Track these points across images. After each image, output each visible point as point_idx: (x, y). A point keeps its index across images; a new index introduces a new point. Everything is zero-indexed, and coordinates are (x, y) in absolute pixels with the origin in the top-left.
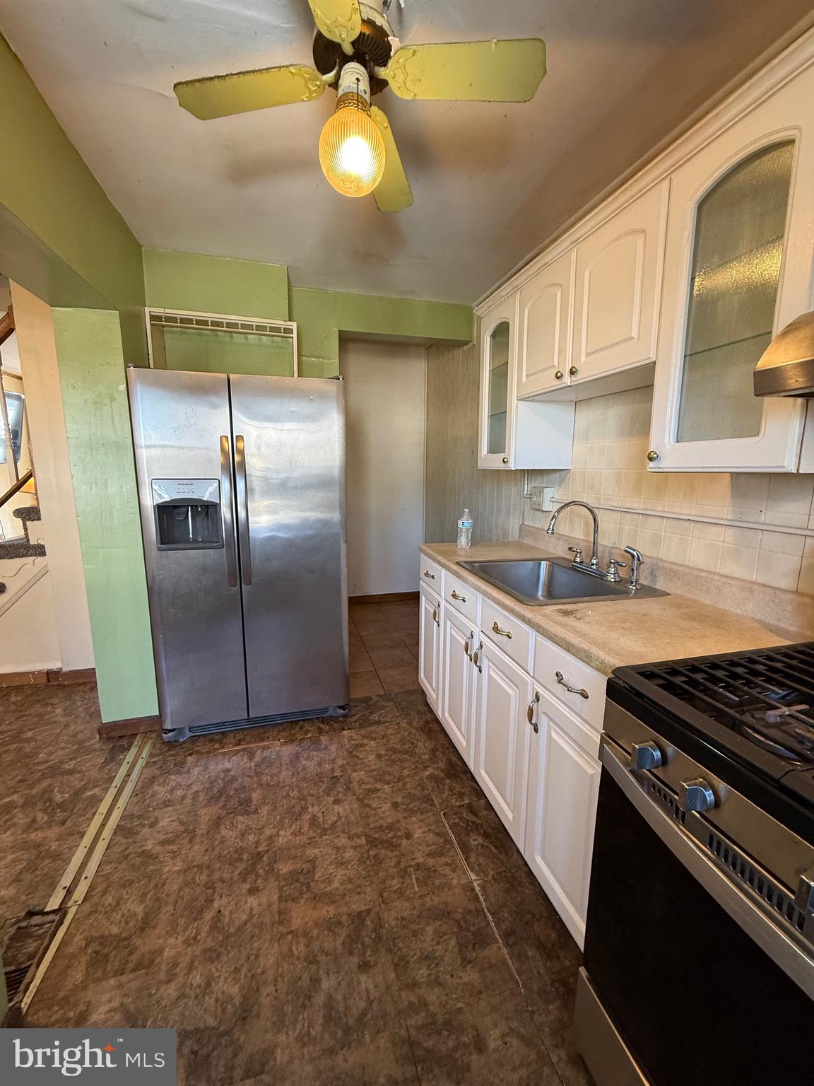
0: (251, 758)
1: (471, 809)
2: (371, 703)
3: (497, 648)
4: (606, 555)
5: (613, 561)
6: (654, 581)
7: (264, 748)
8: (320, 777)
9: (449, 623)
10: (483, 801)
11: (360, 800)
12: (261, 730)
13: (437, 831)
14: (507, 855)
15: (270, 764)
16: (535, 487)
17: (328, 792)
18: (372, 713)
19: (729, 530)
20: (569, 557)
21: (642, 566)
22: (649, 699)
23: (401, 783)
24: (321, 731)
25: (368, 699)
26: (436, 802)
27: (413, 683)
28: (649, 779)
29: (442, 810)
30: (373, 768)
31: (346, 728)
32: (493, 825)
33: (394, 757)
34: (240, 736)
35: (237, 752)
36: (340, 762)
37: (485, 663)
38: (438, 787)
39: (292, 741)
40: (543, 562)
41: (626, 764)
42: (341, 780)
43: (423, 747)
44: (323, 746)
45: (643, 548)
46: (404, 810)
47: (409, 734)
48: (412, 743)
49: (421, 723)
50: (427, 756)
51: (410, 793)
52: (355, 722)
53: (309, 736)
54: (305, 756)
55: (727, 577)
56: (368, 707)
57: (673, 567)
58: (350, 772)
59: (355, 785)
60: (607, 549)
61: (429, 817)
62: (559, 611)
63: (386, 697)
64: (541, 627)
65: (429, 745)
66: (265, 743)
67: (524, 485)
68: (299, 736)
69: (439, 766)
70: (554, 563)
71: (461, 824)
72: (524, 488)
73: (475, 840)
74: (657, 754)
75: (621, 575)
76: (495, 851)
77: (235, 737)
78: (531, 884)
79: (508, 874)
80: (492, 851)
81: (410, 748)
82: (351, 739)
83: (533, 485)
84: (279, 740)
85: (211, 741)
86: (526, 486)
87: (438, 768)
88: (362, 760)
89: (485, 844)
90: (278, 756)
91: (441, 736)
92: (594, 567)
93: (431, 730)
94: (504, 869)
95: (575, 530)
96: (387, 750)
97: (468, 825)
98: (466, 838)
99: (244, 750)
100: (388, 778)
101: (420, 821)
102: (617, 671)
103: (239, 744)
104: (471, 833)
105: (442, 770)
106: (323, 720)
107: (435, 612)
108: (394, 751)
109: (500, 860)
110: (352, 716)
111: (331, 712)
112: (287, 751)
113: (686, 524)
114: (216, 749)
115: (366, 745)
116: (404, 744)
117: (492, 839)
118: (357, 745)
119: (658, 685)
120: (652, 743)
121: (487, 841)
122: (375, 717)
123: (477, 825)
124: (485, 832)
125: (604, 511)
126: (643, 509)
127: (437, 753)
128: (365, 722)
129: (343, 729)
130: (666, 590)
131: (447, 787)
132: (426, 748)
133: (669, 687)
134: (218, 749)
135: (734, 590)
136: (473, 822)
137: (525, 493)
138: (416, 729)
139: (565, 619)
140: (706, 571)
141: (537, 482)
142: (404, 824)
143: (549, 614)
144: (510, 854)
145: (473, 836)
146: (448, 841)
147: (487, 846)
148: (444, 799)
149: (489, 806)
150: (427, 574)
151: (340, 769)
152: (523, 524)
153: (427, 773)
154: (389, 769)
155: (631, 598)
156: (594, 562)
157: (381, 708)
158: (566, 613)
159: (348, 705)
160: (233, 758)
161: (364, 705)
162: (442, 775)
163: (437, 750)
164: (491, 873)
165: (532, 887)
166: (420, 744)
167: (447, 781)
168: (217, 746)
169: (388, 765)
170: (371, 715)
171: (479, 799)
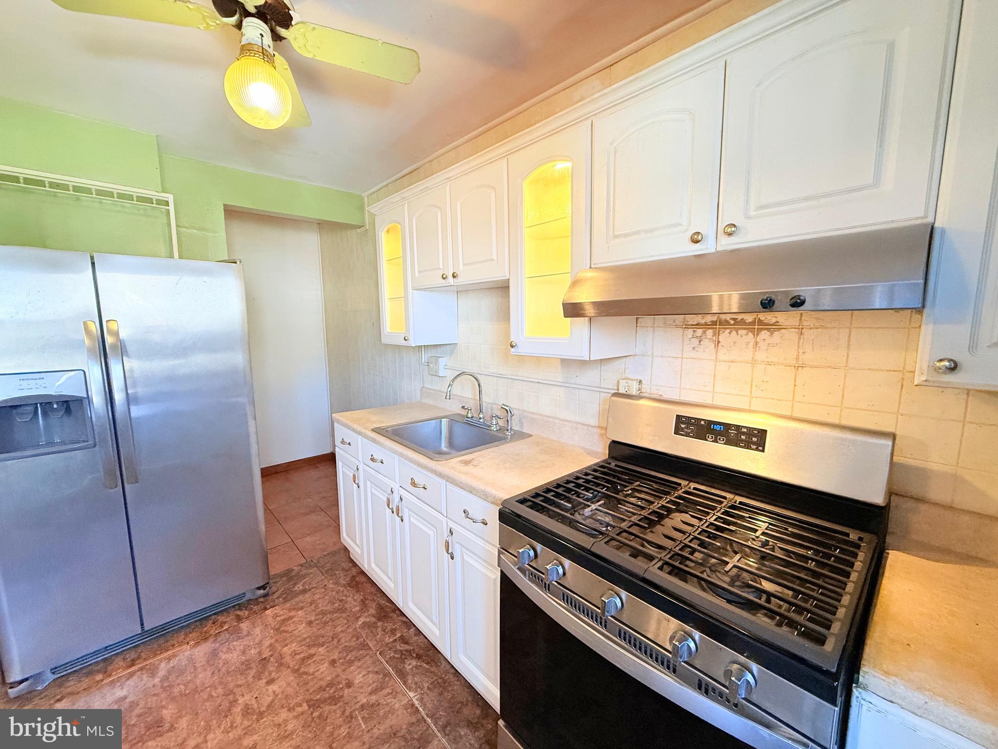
0: (153, 675)
1: (404, 640)
2: (293, 574)
3: (415, 498)
4: (489, 410)
5: (494, 415)
6: (522, 427)
7: (169, 659)
8: (247, 665)
9: (368, 483)
10: (412, 630)
11: (295, 671)
12: (161, 641)
13: (376, 670)
14: (437, 666)
15: (181, 672)
16: (431, 357)
17: (257, 676)
18: (295, 584)
19: (562, 389)
20: (463, 413)
21: (513, 417)
22: (524, 517)
23: (336, 640)
24: (239, 619)
25: (290, 571)
26: (371, 645)
27: (335, 544)
28: (529, 570)
29: (378, 651)
30: (305, 636)
31: (268, 606)
32: (423, 646)
33: (325, 618)
34: (133, 655)
35: (131, 675)
36: (267, 643)
37: (406, 514)
38: (372, 632)
39: (206, 639)
40: (443, 420)
41: (515, 564)
42: (272, 659)
43: (353, 601)
44: (245, 633)
45: (513, 404)
46: (342, 664)
47: (337, 593)
48: (341, 601)
49: (348, 579)
50: (357, 608)
51: (345, 646)
52: (278, 598)
53: (226, 627)
54: (225, 649)
55: (562, 420)
56: (290, 579)
57: (532, 416)
58: (280, 648)
59: (288, 659)
60: (489, 405)
61: (366, 661)
62: (461, 462)
63: (308, 565)
64: (449, 477)
65: (359, 597)
66: (170, 652)
67: (422, 354)
68: (213, 632)
69: (369, 613)
70: (453, 420)
71: (396, 656)
72: (422, 357)
73: (409, 665)
74: (532, 553)
75: (500, 424)
76: (427, 667)
77: (124, 659)
78: (458, 681)
79: (440, 681)
80: (425, 667)
81: (340, 605)
82: (276, 616)
83: (429, 355)
84: (188, 644)
85: (90, 674)
86: (423, 356)
87: (369, 615)
88: (291, 632)
89: (419, 664)
90: (191, 660)
91: (369, 585)
92: (481, 420)
93: (357, 583)
94: (436, 678)
95: (465, 391)
96: (316, 615)
97: (402, 654)
98: (402, 666)
99: (141, 669)
100: (321, 640)
101: (359, 667)
102: (505, 502)
103: (133, 665)
104: (406, 660)
105: (373, 616)
106: (240, 607)
107: (354, 476)
108: (324, 613)
109: (431, 672)
110: (274, 593)
111: (249, 596)
112: (201, 652)
113: (538, 385)
114: (98, 682)
115: (295, 616)
116: (334, 604)
117: (424, 658)
118: (284, 620)
119: (527, 507)
120: (528, 546)
121: (419, 661)
122: (299, 587)
123: (410, 651)
124: (417, 655)
125: (484, 376)
126: (510, 375)
127: (367, 602)
128: (288, 596)
129: (266, 609)
130: (530, 433)
131: (380, 629)
132: (355, 601)
133: (535, 507)
134: (102, 680)
135: (567, 428)
136: (406, 651)
137: (423, 361)
138: (344, 586)
139: (465, 468)
140: (553, 417)
141: (432, 353)
142: (343, 677)
143: (453, 466)
144: (440, 664)
145: (407, 662)
146: (387, 675)
147: (420, 666)
148: (378, 640)
149: (419, 632)
150: (343, 442)
151: (268, 650)
152: (423, 387)
153: (360, 623)
154: (322, 632)
155: (508, 443)
156: (481, 416)
157: (304, 577)
158: (467, 463)
159: (268, 583)
160: (128, 682)
161: (284, 579)
162: (373, 620)
163: (366, 599)
164: (426, 685)
165: (459, 683)
166: (349, 599)
167: (379, 624)
168: (99, 677)
169: (318, 630)
170: (294, 587)
171: (409, 629)
